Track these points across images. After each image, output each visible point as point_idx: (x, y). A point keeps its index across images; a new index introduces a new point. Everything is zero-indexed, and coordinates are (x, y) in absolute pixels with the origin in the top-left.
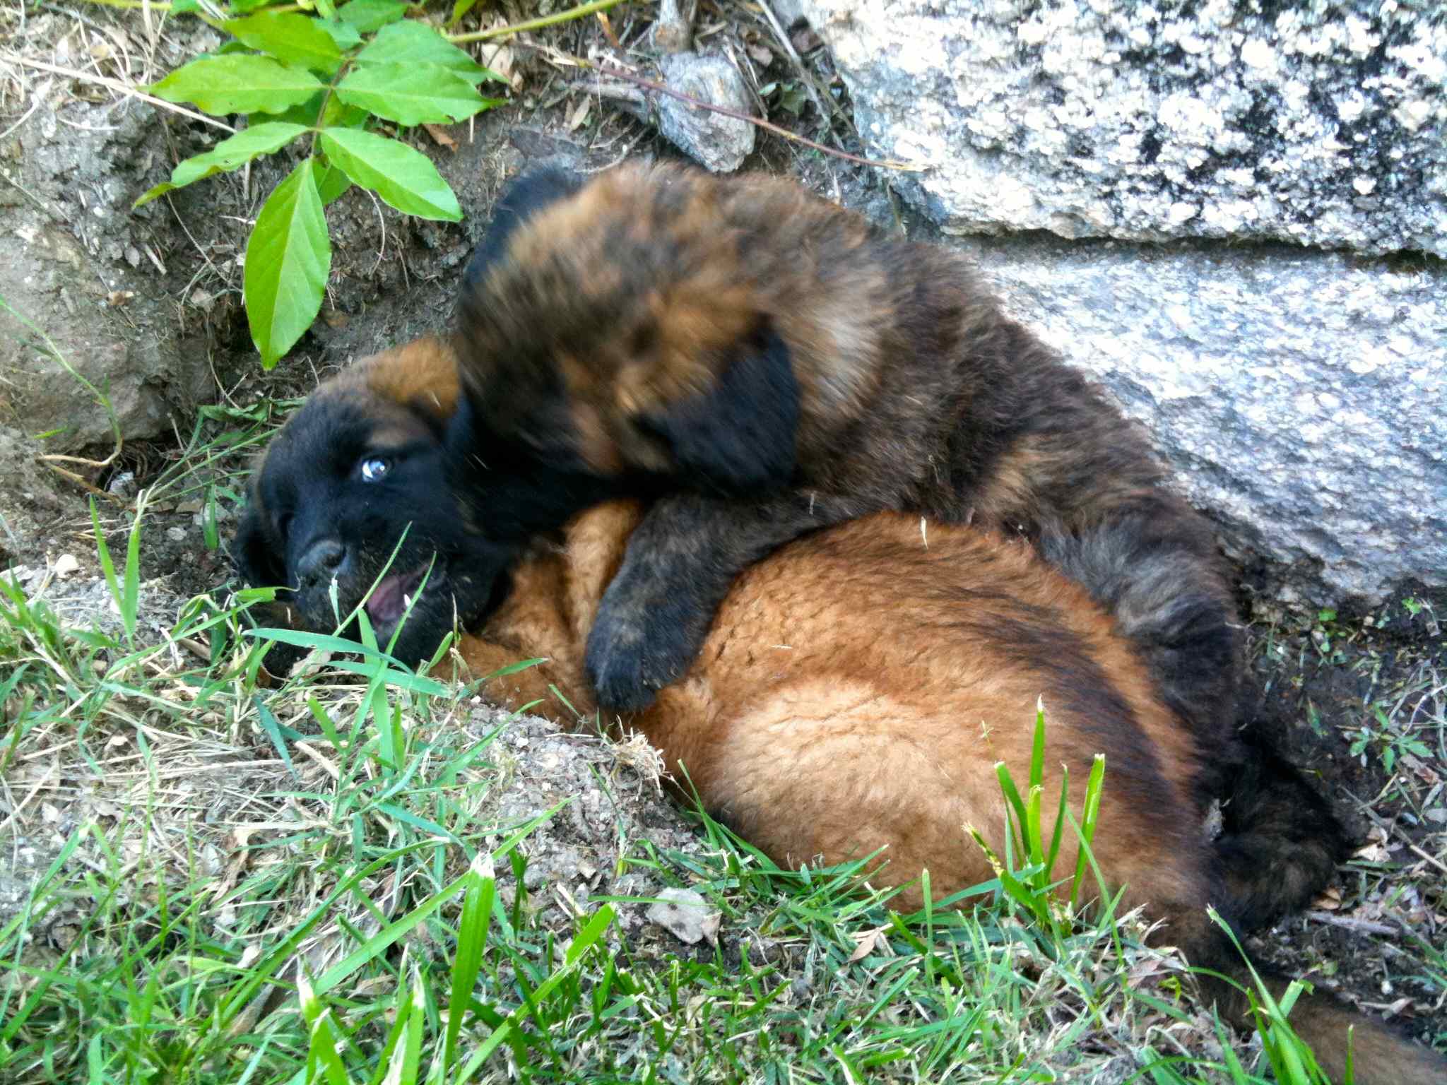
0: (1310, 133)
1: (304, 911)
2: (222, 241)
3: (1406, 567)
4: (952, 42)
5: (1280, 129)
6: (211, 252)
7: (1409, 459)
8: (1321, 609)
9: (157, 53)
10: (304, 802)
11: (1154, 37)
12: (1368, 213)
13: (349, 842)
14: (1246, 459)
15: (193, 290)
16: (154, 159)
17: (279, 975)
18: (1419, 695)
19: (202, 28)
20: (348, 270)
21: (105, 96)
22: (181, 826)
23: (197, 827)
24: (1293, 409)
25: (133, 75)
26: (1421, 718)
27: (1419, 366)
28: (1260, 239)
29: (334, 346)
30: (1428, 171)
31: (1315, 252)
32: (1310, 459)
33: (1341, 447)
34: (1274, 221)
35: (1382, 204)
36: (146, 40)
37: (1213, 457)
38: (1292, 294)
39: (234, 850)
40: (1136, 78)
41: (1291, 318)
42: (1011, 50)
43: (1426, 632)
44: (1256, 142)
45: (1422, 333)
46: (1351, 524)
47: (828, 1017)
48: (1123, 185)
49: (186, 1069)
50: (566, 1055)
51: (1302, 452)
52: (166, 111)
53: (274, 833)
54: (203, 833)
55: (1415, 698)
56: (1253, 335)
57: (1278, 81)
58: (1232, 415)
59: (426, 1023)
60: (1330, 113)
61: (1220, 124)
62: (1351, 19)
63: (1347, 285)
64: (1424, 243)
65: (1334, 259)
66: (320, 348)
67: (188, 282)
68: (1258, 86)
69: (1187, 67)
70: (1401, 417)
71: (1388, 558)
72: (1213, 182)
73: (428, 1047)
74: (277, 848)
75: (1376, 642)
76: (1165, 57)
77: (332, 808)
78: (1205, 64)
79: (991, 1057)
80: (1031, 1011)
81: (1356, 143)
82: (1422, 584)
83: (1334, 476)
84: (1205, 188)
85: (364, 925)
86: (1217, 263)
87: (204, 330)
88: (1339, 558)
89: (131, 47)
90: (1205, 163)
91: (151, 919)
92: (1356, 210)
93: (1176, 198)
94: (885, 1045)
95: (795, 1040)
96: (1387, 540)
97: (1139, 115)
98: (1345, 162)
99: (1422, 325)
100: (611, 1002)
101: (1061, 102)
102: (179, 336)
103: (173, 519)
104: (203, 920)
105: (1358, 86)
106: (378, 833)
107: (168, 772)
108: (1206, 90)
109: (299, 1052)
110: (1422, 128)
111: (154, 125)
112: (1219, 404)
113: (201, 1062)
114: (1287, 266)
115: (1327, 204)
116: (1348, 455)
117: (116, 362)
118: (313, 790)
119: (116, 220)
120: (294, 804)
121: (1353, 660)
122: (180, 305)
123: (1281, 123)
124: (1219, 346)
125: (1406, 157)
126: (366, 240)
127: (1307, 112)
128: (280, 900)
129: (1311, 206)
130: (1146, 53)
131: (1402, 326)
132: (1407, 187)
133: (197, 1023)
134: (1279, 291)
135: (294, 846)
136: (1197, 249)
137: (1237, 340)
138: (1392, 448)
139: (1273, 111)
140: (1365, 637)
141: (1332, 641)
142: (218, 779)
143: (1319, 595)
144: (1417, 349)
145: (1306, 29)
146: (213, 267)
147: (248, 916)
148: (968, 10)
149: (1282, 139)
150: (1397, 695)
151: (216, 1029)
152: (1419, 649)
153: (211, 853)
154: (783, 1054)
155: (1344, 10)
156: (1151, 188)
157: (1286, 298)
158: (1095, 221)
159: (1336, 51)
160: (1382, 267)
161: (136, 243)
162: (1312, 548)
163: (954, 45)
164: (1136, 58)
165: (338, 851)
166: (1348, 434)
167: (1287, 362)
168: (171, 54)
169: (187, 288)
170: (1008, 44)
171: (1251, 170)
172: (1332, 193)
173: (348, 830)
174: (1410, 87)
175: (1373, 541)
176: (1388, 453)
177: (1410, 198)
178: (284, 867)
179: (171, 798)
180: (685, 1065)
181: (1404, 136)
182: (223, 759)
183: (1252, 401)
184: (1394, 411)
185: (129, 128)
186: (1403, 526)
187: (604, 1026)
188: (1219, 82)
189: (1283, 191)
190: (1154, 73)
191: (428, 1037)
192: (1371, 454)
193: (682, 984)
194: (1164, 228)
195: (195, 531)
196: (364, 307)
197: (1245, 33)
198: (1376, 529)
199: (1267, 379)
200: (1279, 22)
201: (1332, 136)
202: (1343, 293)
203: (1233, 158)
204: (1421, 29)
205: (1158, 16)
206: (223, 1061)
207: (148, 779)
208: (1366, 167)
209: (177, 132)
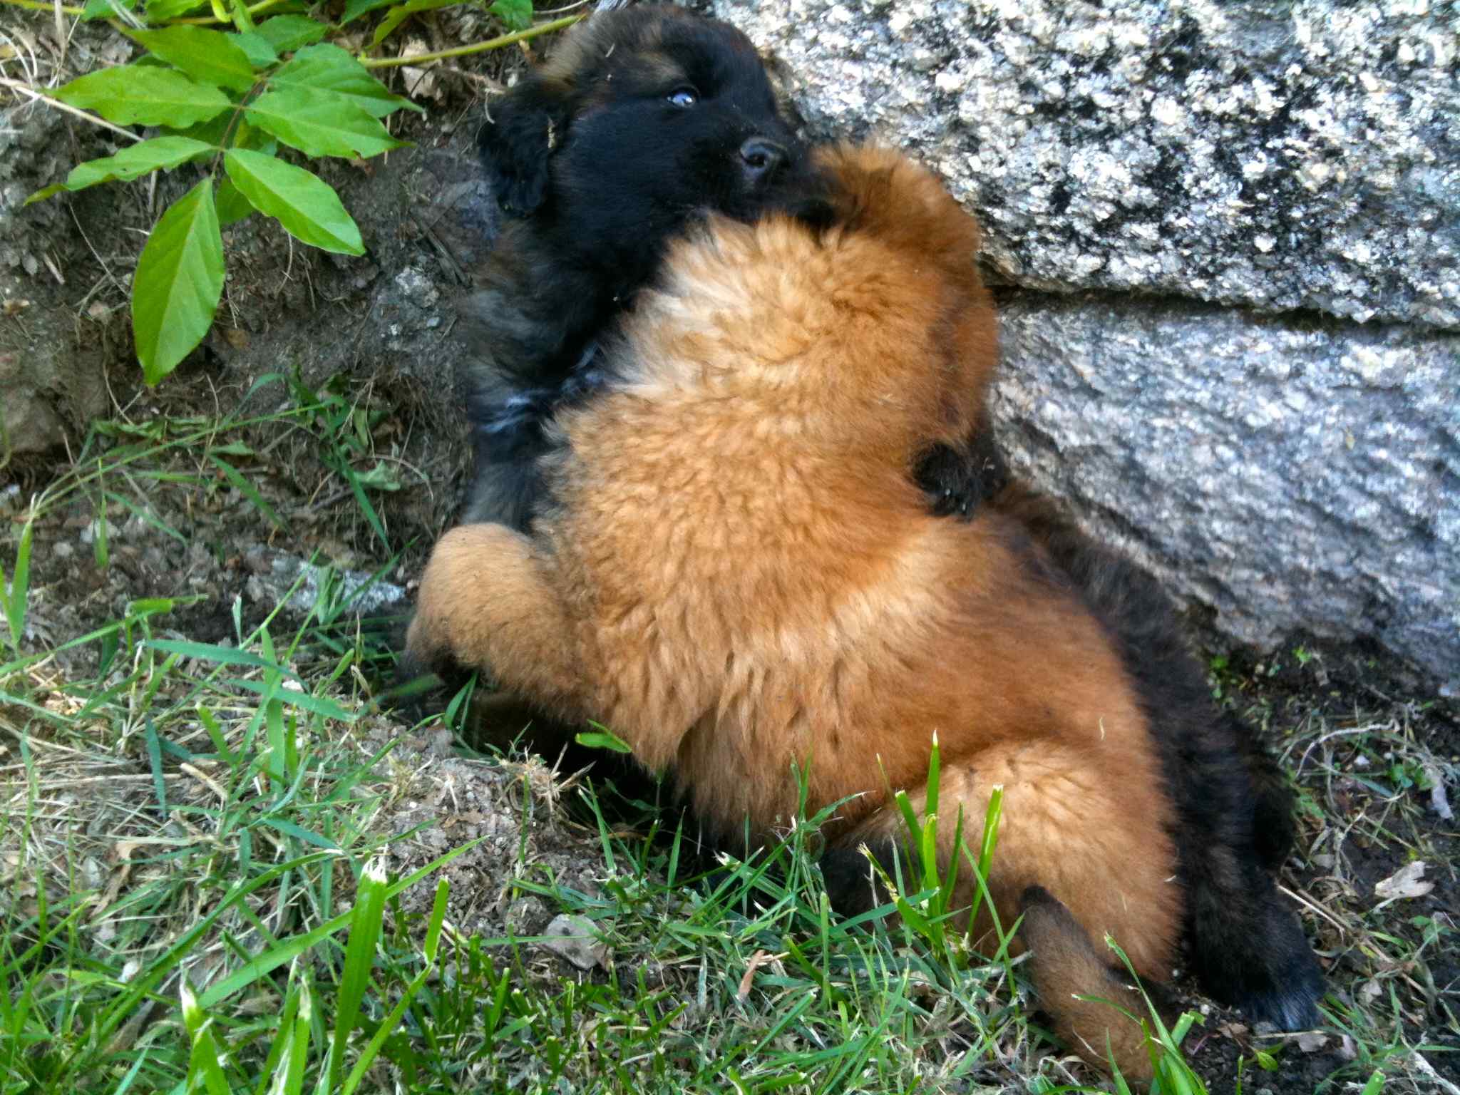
0: (1215, 190)
1: (187, 928)
2: (123, 253)
3: (1297, 617)
4: (872, 87)
5: (1186, 186)
6: (111, 264)
7: (1302, 512)
8: (1213, 656)
9: (67, 60)
10: (190, 818)
11: (1067, 90)
12: (1268, 271)
13: (237, 858)
14: (1144, 507)
15: (90, 302)
16: (57, 166)
17: (161, 991)
18: (1307, 742)
19: (114, 36)
20: (253, 288)
21: (9, 98)
22: (61, 837)
23: (78, 839)
24: (1190, 459)
25: (40, 79)
26: (1309, 765)
27: (1313, 422)
28: (1163, 294)
29: (237, 365)
30: (1326, 231)
31: (1214, 307)
32: (1206, 509)
33: (1237, 498)
34: (1176, 275)
35: (1281, 261)
36: (55, 44)
37: (1113, 505)
38: (1193, 348)
39: (116, 863)
40: (1048, 131)
41: (1190, 370)
42: (929, 96)
43: (1315, 681)
44: (1163, 198)
45: (1316, 389)
46: (1244, 574)
47: (723, 1044)
48: (1032, 235)
49: (59, 1085)
50: (455, 1076)
51: (1200, 502)
52: (73, 116)
53: (158, 848)
54: (84, 845)
55: (1303, 745)
56: (1154, 386)
57: (1187, 139)
58: (1132, 464)
59: (311, 1044)
60: (1234, 171)
61: (1127, 179)
62: (1258, 82)
63: (1247, 341)
64: (1320, 301)
65: (1234, 315)
66: (220, 367)
67: (85, 293)
68: (1165, 142)
69: (1098, 121)
70: (1294, 471)
71: (1279, 608)
72: (1119, 235)
73: (312, 1067)
74: (160, 864)
75: (1266, 690)
76: (1078, 110)
77: (219, 823)
78: (1115, 118)
79: (886, 1084)
80: (925, 1040)
81: (1258, 202)
82: (1312, 635)
83: (1229, 526)
84: (1111, 241)
85: (249, 942)
86: (1121, 315)
87: (100, 343)
88: (1232, 607)
89: (39, 50)
90: (1112, 216)
91: (26, 932)
92: (1256, 267)
93: (1083, 251)
94: (780, 1071)
95: (690, 1066)
96: (1280, 590)
97: (1049, 166)
98: (1248, 220)
99: (1317, 382)
100: (501, 1026)
101: (975, 151)
102: (75, 348)
103: (59, 534)
104: (82, 934)
105: (1263, 147)
106: (265, 851)
107: (50, 784)
108: (1116, 145)
109: (179, 1070)
110: (1322, 189)
111: (59, 131)
112: (1119, 453)
113: (76, 1078)
114: (1188, 321)
115: (1228, 260)
116: (1242, 506)
117: (8, 371)
118: (200, 805)
119: (15, 226)
120: (178, 818)
121: (1243, 707)
122: (76, 317)
123: (1188, 179)
124: (1120, 396)
125: (1306, 217)
126: (273, 259)
127: (1211, 170)
128: (163, 916)
129: (1213, 262)
130: (1059, 105)
131: (1298, 383)
132: (1306, 246)
133: (73, 1039)
134: (1178, 344)
135: (178, 861)
136: (1101, 301)
137: (1138, 391)
138: (1286, 501)
139: (1179, 168)
140: (1256, 685)
141: (1224, 688)
142: (101, 792)
143: (1212, 642)
144: (1312, 405)
145: (1214, 88)
146: (112, 279)
147: (129, 931)
148: (888, 56)
149: (1187, 195)
150: (1286, 743)
151: (93, 1043)
152: (1308, 698)
153: (92, 866)
154: (676, 1078)
155: (1251, 72)
156: (1059, 239)
157: (1187, 352)
158: (1004, 269)
159: (1242, 111)
160: (1278, 325)
161: (34, 251)
162: (1206, 596)
163: (872, 90)
164: (1049, 110)
165: (225, 867)
166: (1242, 484)
167: (1186, 414)
168: (81, 61)
169: (85, 300)
170: (927, 91)
171: (1156, 225)
172: (1235, 249)
173: (236, 845)
174: (1311, 149)
175: (1265, 591)
176: (1281, 506)
177: (1309, 257)
178: (168, 882)
179: (52, 808)
180: (578, 1089)
181: (1304, 197)
182: (106, 771)
183: (1151, 450)
184: (1287, 465)
185: (34, 133)
186: (1296, 577)
187: (495, 1048)
188: (1129, 138)
189: (1187, 246)
190: (1066, 126)
191: (313, 1058)
192: (1264, 506)
193: (576, 1007)
194: (1072, 279)
195: (83, 548)
196: (268, 327)
197: (1155, 90)
198: (1269, 579)
199: (1166, 430)
200: (1188, 81)
201: (1235, 194)
202: (1242, 348)
203: (1140, 212)
204: (1323, 95)
205: (1072, 70)
206: (99, 1079)
207: (28, 790)
208: (1267, 226)
209: (82, 141)
